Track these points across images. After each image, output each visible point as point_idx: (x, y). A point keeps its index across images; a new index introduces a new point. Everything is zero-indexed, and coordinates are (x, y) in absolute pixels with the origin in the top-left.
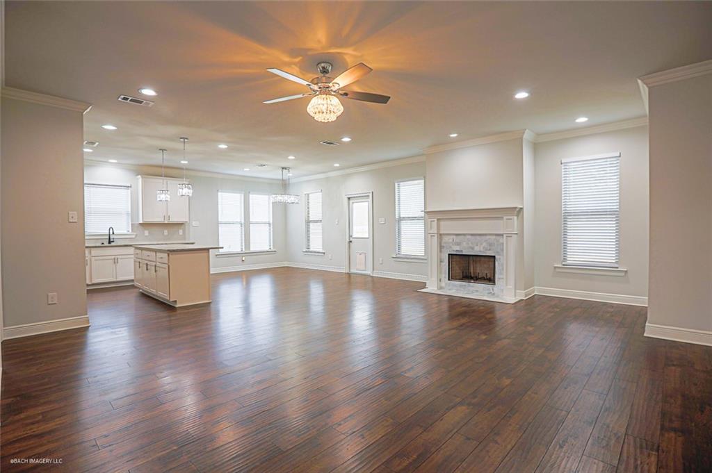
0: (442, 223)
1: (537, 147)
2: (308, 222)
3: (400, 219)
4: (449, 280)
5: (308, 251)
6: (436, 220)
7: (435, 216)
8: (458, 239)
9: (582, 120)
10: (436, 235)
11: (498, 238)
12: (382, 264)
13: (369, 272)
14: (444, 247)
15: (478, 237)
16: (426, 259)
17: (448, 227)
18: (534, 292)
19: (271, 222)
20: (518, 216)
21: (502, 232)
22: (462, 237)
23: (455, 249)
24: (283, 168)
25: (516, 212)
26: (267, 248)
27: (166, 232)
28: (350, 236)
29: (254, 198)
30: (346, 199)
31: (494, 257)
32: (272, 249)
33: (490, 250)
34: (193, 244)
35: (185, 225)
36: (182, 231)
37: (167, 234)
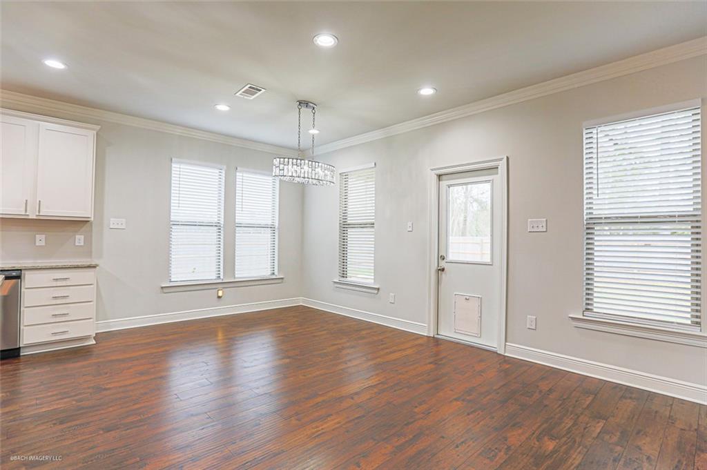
2: (345, 226)
3: (593, 222)
5: (343, 284)
19: (277, 225)
24: (300, 103)
26: (265, 272)
27: (41, 240)
28: (441, 258)
29: (244, 180)
30: (434, 179)
32: (277, 275)
34: (94, 267)
35: (88, 224)
36: (82, 237)
37: (43, 243)
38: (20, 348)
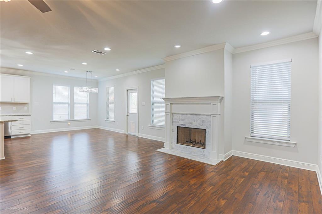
0: (173, 106)
1: (234, 56)
2: (108, 104)
3: (154, 103)
4: (177, 143)
5: (108, 121)
6: (169, 104)
7: (169, 101)
8: (183, 117)
9: (265, 33)
10: (169, 113)
11: (208, 117)
12: (143, 129)
13: (136, 134)
14: (174, 121)
15: (195, 116)
16: (164, 128)
17: (177, 109)
18: (231, 153)
19: (88, 103)
20: (220, 102)
21: (210, 114)
22: (185, 115)
23: (181, 123)
24: (87, 71)
25: (219, 100)
27: (15, 108)
28: (128, 112)
29: (77, 89)
30: (126, 91)
31: (205, 129)
32: (89, 119)
33: (202, 125)
34: (30, 115)
35: (28, 104)
36: (26, 107)
37: (15, 109)
38: (10, 136)
